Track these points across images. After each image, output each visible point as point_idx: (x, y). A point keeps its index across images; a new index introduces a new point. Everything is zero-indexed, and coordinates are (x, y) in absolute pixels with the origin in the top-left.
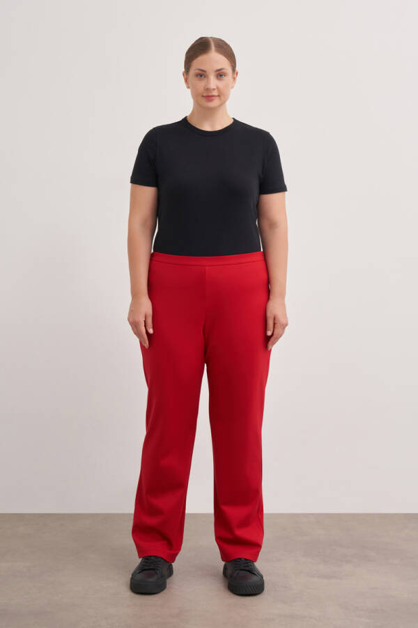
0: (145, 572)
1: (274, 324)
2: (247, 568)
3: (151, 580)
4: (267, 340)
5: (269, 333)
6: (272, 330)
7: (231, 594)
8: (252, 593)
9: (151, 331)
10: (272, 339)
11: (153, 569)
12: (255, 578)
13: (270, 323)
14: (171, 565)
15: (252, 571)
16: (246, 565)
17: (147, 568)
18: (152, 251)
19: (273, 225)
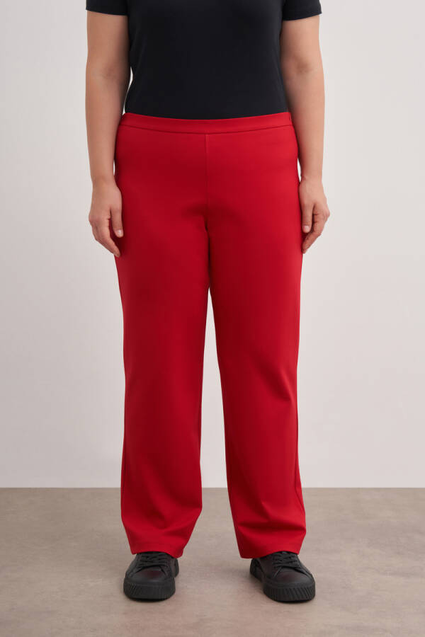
0: (145, 570)
1: (313, 215)
2: (290, 565)
3: (155, 581)
4: (304, 239)
5: (307, 229)
6: (311, 223)
7: (270, 600)
8: (301, 599)
9: (120, 233)
10: (311, 237)
11: (159, 566)
12: (303, 578)
13: (308, 215)
14: (176, 561)
15: (298, 569)
16: (289, 560)
17: (147, 564)
18: (124, 112)
19: (303, 68)
